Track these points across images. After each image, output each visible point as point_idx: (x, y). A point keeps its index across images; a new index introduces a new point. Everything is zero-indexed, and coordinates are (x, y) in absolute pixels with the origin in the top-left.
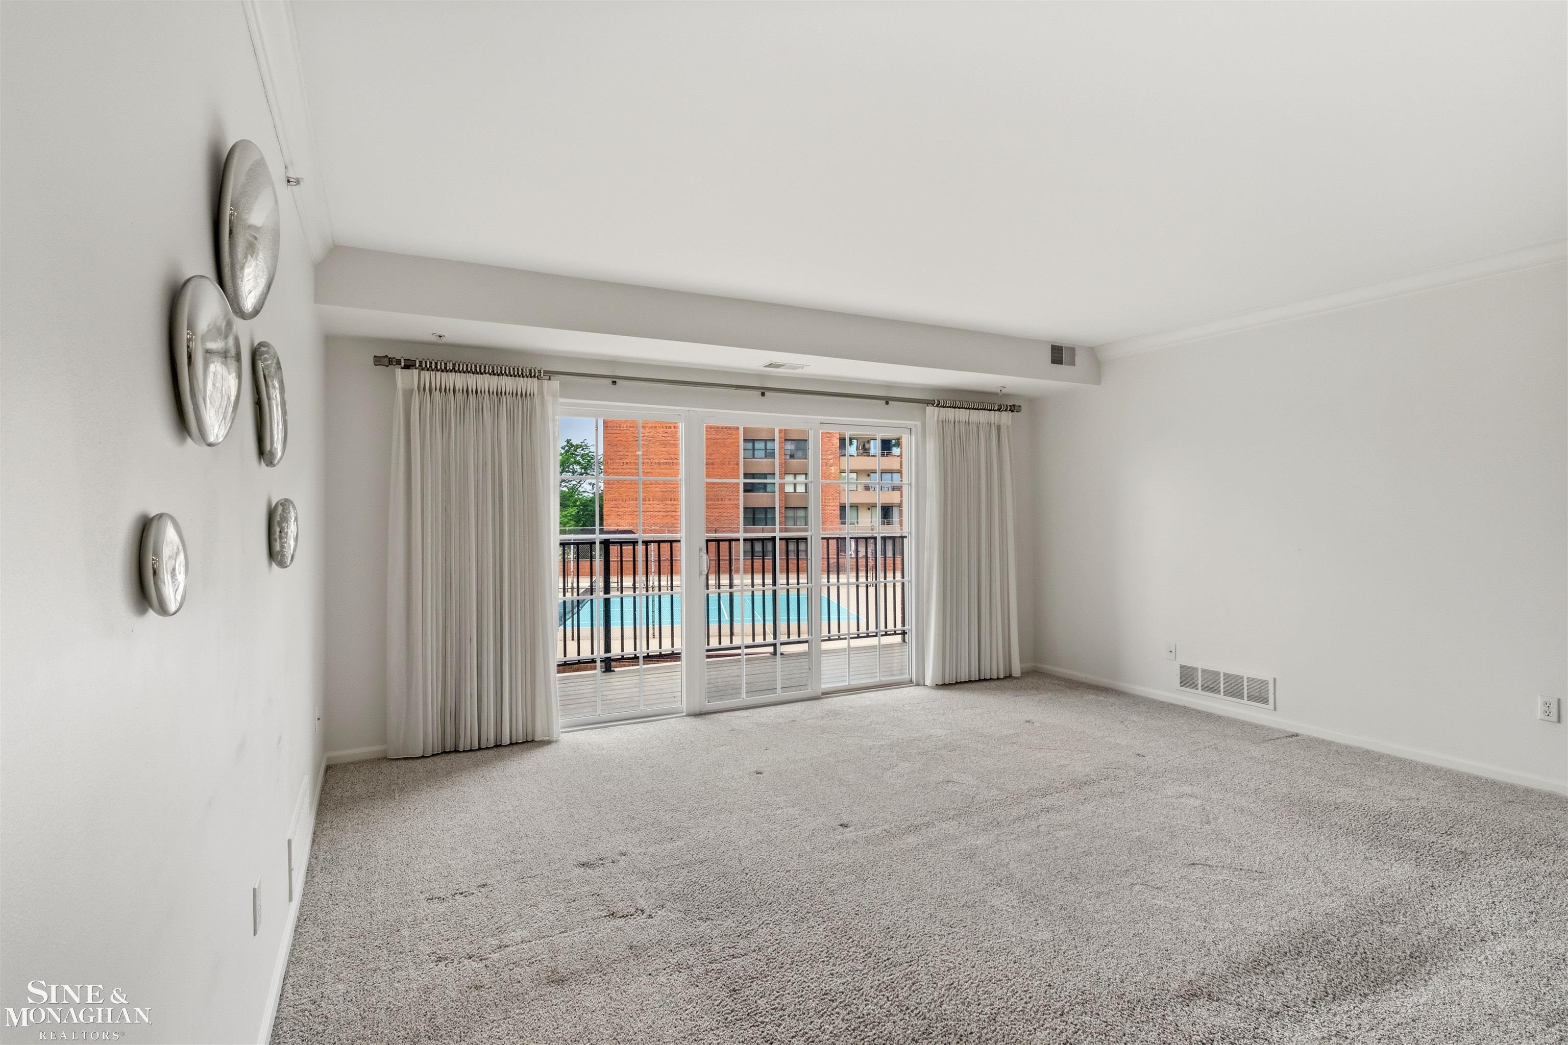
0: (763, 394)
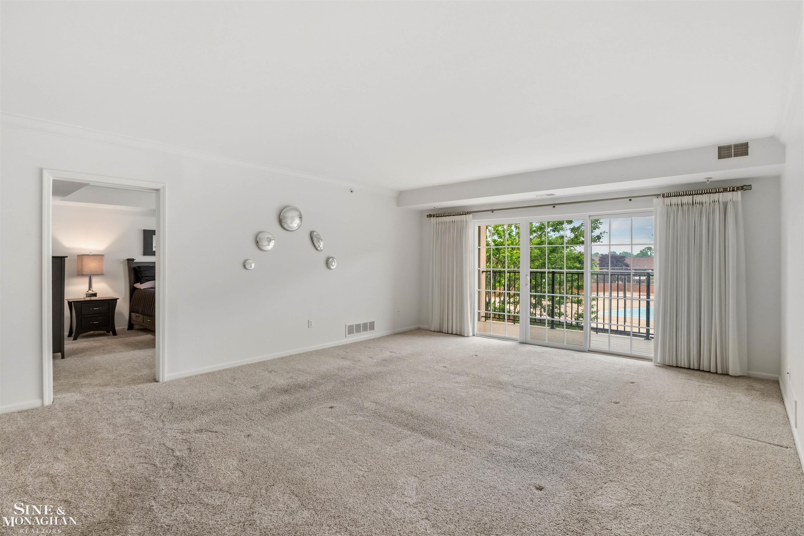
0: (554, 207)
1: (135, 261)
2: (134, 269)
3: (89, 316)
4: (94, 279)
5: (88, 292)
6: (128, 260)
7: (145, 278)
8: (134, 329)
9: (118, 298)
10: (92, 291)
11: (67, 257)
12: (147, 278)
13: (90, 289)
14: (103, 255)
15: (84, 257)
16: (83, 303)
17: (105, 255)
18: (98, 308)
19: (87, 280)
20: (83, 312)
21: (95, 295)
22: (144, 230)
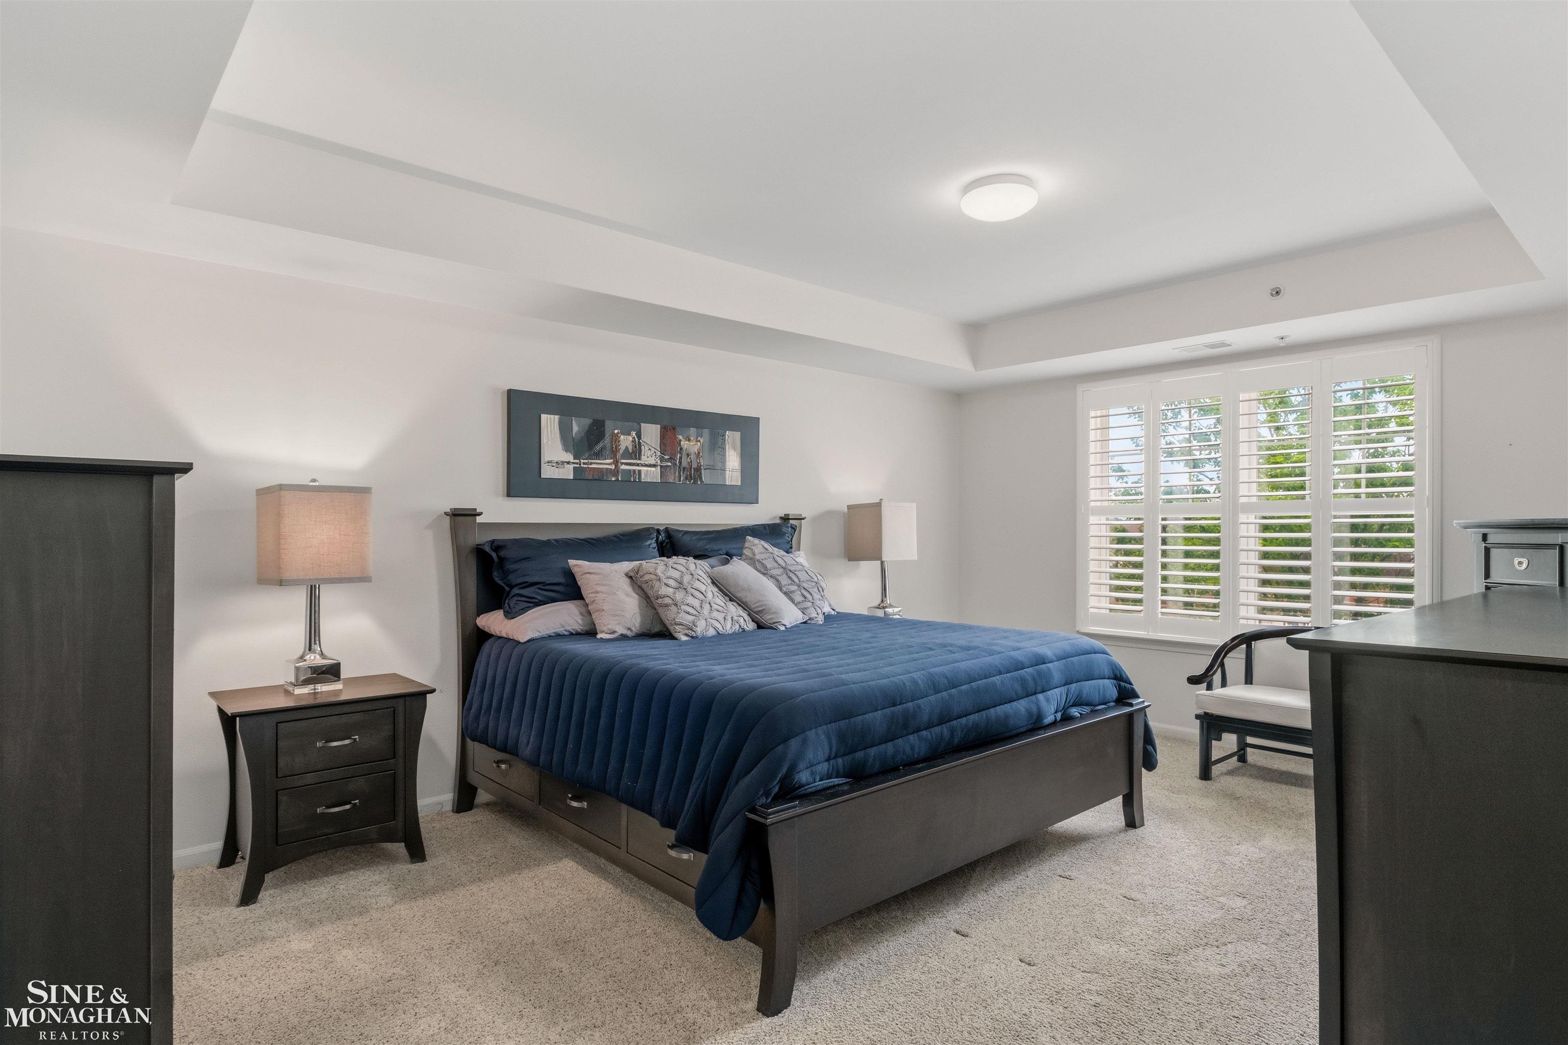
1: (479, 519)
2: (479, 552)
3: (310, 778)
4: (329, 597)
5: (302, 658)
6: (457, 515)
7: (523, 592)
8: (478, 806)
9: (433, 686)
10: (322, 654)
11: (185, 469)
12: (526, 592)
13: (310, 649)
14: (366, 490)
15: (287, 496)
16: (282, 717)
17: (373, 491)
18: (347, 742)
19: (299, 599)
20: (282, 762)
21: (332, 672)
22: (510, 392)
